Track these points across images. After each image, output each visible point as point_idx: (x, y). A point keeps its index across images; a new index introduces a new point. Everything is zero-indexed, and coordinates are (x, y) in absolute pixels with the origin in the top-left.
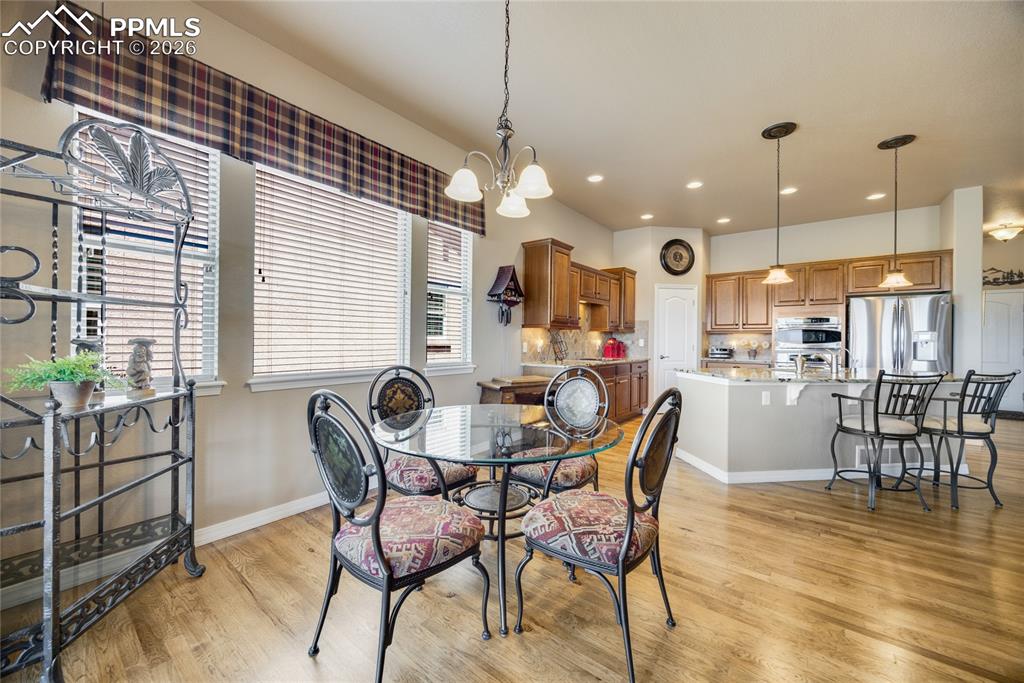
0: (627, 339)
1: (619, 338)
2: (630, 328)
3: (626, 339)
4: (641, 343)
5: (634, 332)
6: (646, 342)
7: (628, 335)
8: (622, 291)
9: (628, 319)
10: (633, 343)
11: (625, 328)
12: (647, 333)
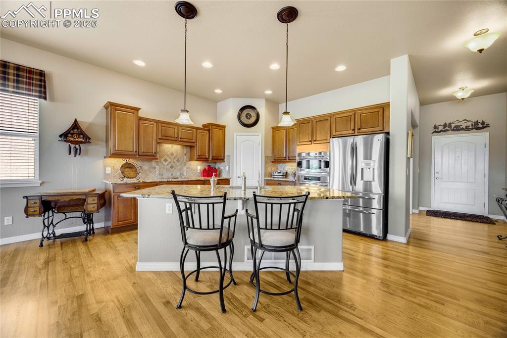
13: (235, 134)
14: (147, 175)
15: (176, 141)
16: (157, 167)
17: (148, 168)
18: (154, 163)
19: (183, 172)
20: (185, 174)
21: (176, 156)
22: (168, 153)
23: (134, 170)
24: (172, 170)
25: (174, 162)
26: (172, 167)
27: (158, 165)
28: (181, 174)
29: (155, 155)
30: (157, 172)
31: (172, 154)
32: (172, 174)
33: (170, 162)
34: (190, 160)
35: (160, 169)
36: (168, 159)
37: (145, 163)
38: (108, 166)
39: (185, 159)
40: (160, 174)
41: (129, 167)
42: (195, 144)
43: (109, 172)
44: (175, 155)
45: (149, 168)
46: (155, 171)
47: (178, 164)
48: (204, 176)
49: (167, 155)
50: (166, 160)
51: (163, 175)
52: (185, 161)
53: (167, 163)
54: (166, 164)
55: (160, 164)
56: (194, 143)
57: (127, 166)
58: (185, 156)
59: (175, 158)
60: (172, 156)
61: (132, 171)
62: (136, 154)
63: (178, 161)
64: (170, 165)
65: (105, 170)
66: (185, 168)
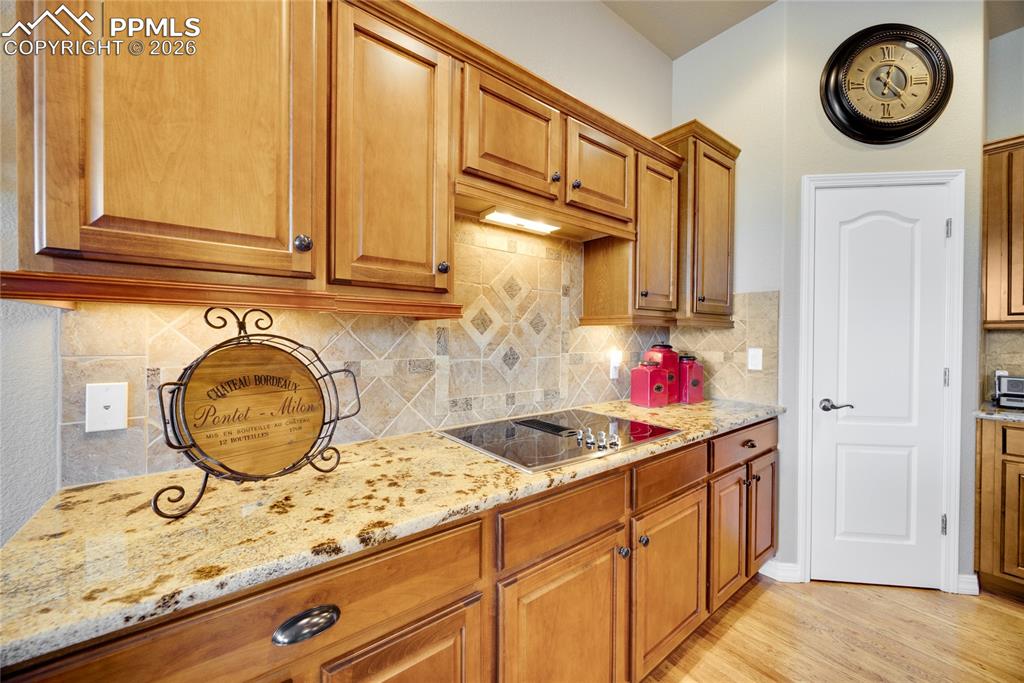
0: (710, 348)
1: (679, 342)
2: (718, 315)
3: (703, 346)
4: (755, 359)
5: (730, 325)
6: (772, 356)
7: (713, 337)
8: (686, 203)
9: (709, 287)
10: (727, 358)
11: (698, 313)
12: (774, 330)
13: (807, 183)
14: (387, 414)
15: (552, 199)
16: (442, 361)
17: (389, 370)
18: (423, 339)
19: (556, 384)
20: (564, 392)
21: (530, 298)
22: (496, 282)
23: (295, 396)
24: (509, 374)
25: (519, 332)
26: (510, 358)
27: (444, 350)
28: (550, 394)
29: (440, 282)
30: (442, 394)
31: (511, 289)
32: (511, 398)
33: (503, 333)
34: (584, 322)
35: (455, 371)
36: (493, 314)
37: (373, 337)
38: (105, 370)
39: (565, 318)
40: (454, 403)
41: (259, 380)
42: (631, 226)
43: (118, 420)
44: (523, 293)
45: (399, 368)
46: (432, 388)
47: (537, 340)
48: (636, 398)
49: (489, 292)
50: (483, 323)
51: (468, 404)
52: (563, 326)
53: (489, 335)
54: (482, 340)
55: (453, 345)
56: (625, 222)
57: (237, 372)
58: (565, 301)
59: (522, 309)
60: (512, 296)
61: (285, 408)
62: (303, 263)
63: (537, 325)
64: (502, 349)
65: (75, 404)
66: (564, 364)
